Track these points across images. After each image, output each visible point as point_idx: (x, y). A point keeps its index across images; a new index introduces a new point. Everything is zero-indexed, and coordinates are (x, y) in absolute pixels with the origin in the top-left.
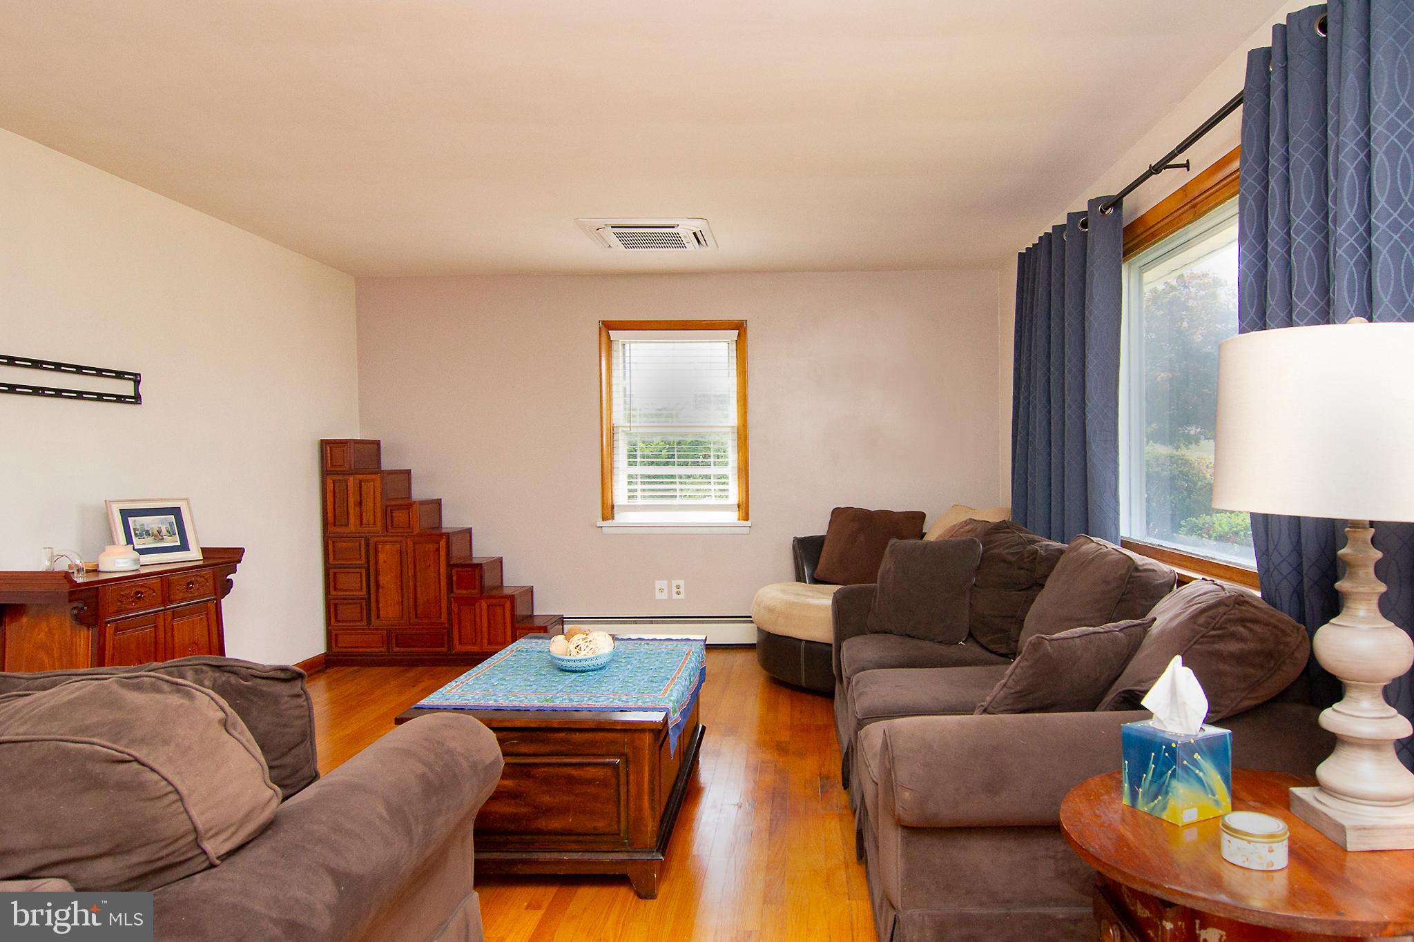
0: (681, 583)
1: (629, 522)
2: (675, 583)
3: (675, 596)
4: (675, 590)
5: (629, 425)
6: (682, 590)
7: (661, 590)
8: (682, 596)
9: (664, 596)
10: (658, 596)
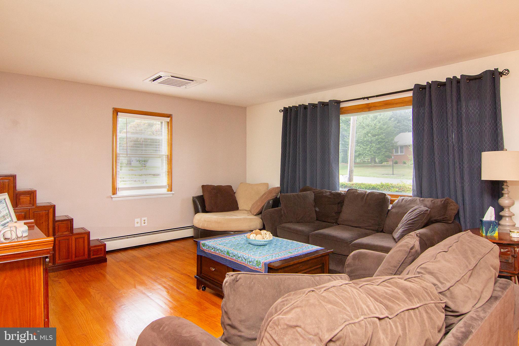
0: (146, 219)
1: (124, 195)
2: (143, 219)
3: (143, 225)
4: (143, 222)
5: (126, 153)
6: (146, 222)
7: (138, 223)
8: (146, 224)
9: (139, 225)
10: (136, 225)
